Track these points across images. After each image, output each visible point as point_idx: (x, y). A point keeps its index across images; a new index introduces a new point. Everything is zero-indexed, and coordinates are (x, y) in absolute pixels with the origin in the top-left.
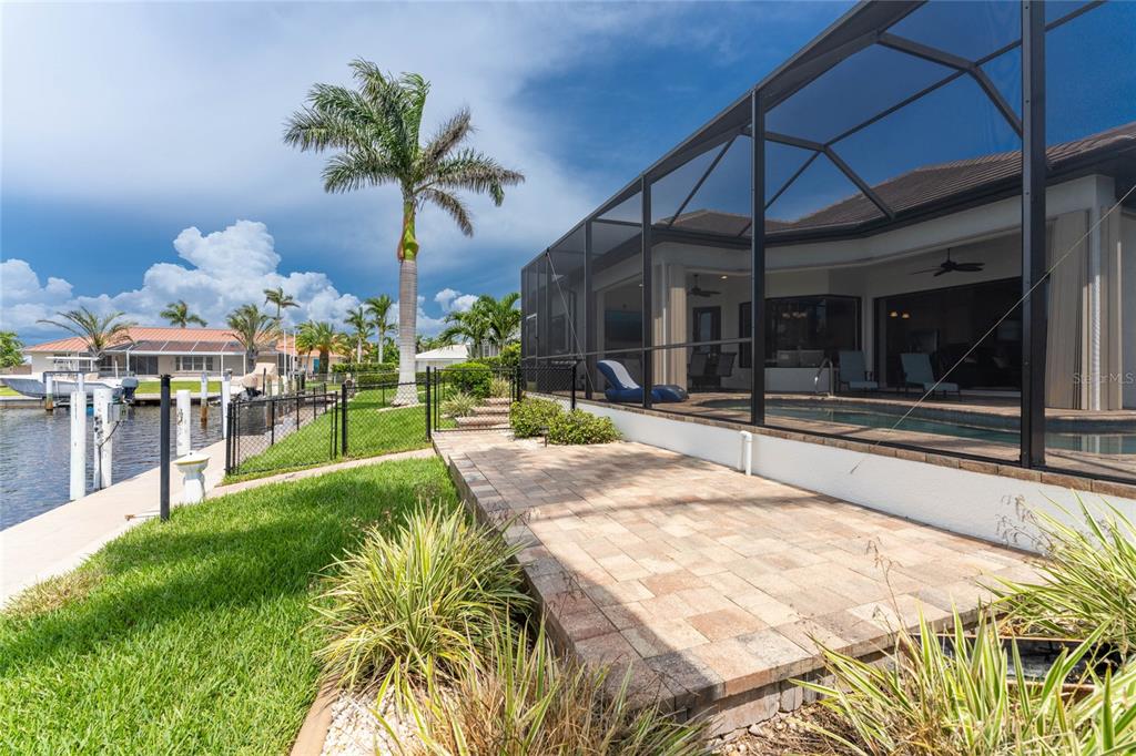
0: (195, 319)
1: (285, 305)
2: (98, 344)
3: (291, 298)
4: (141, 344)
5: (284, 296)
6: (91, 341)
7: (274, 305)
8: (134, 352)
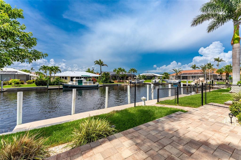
0: (197, 67)
1: (220, 61)
2: (177, 74)
3: (222, 59)
4: (184, 74)
5: (220, 59)
6: (176, 74)
7: (217, 62)
8: (183, 75)
